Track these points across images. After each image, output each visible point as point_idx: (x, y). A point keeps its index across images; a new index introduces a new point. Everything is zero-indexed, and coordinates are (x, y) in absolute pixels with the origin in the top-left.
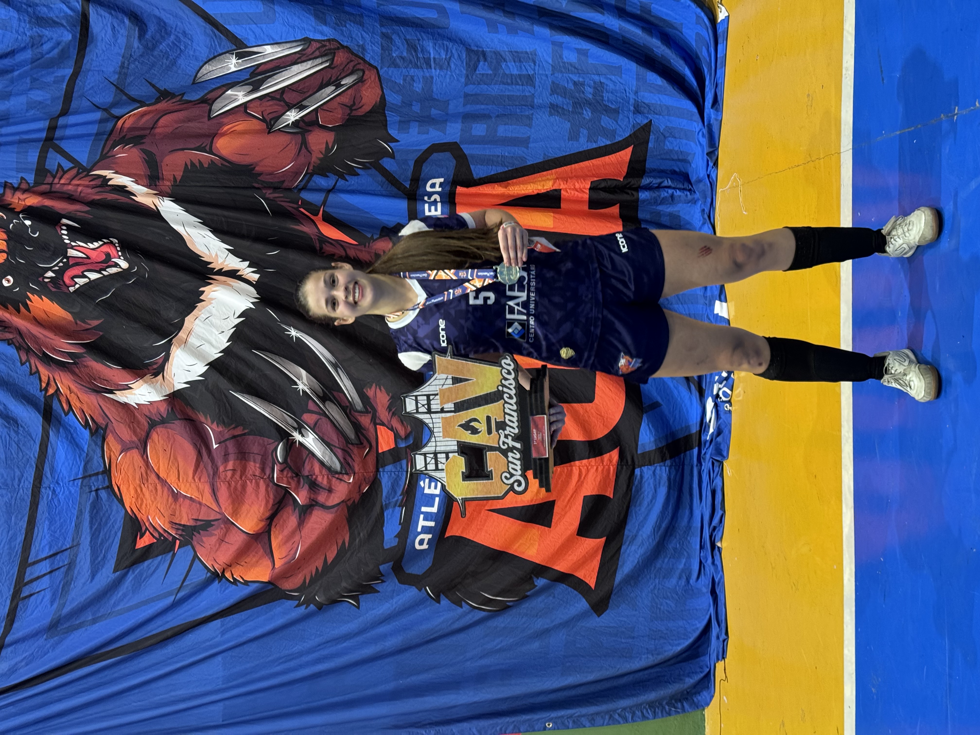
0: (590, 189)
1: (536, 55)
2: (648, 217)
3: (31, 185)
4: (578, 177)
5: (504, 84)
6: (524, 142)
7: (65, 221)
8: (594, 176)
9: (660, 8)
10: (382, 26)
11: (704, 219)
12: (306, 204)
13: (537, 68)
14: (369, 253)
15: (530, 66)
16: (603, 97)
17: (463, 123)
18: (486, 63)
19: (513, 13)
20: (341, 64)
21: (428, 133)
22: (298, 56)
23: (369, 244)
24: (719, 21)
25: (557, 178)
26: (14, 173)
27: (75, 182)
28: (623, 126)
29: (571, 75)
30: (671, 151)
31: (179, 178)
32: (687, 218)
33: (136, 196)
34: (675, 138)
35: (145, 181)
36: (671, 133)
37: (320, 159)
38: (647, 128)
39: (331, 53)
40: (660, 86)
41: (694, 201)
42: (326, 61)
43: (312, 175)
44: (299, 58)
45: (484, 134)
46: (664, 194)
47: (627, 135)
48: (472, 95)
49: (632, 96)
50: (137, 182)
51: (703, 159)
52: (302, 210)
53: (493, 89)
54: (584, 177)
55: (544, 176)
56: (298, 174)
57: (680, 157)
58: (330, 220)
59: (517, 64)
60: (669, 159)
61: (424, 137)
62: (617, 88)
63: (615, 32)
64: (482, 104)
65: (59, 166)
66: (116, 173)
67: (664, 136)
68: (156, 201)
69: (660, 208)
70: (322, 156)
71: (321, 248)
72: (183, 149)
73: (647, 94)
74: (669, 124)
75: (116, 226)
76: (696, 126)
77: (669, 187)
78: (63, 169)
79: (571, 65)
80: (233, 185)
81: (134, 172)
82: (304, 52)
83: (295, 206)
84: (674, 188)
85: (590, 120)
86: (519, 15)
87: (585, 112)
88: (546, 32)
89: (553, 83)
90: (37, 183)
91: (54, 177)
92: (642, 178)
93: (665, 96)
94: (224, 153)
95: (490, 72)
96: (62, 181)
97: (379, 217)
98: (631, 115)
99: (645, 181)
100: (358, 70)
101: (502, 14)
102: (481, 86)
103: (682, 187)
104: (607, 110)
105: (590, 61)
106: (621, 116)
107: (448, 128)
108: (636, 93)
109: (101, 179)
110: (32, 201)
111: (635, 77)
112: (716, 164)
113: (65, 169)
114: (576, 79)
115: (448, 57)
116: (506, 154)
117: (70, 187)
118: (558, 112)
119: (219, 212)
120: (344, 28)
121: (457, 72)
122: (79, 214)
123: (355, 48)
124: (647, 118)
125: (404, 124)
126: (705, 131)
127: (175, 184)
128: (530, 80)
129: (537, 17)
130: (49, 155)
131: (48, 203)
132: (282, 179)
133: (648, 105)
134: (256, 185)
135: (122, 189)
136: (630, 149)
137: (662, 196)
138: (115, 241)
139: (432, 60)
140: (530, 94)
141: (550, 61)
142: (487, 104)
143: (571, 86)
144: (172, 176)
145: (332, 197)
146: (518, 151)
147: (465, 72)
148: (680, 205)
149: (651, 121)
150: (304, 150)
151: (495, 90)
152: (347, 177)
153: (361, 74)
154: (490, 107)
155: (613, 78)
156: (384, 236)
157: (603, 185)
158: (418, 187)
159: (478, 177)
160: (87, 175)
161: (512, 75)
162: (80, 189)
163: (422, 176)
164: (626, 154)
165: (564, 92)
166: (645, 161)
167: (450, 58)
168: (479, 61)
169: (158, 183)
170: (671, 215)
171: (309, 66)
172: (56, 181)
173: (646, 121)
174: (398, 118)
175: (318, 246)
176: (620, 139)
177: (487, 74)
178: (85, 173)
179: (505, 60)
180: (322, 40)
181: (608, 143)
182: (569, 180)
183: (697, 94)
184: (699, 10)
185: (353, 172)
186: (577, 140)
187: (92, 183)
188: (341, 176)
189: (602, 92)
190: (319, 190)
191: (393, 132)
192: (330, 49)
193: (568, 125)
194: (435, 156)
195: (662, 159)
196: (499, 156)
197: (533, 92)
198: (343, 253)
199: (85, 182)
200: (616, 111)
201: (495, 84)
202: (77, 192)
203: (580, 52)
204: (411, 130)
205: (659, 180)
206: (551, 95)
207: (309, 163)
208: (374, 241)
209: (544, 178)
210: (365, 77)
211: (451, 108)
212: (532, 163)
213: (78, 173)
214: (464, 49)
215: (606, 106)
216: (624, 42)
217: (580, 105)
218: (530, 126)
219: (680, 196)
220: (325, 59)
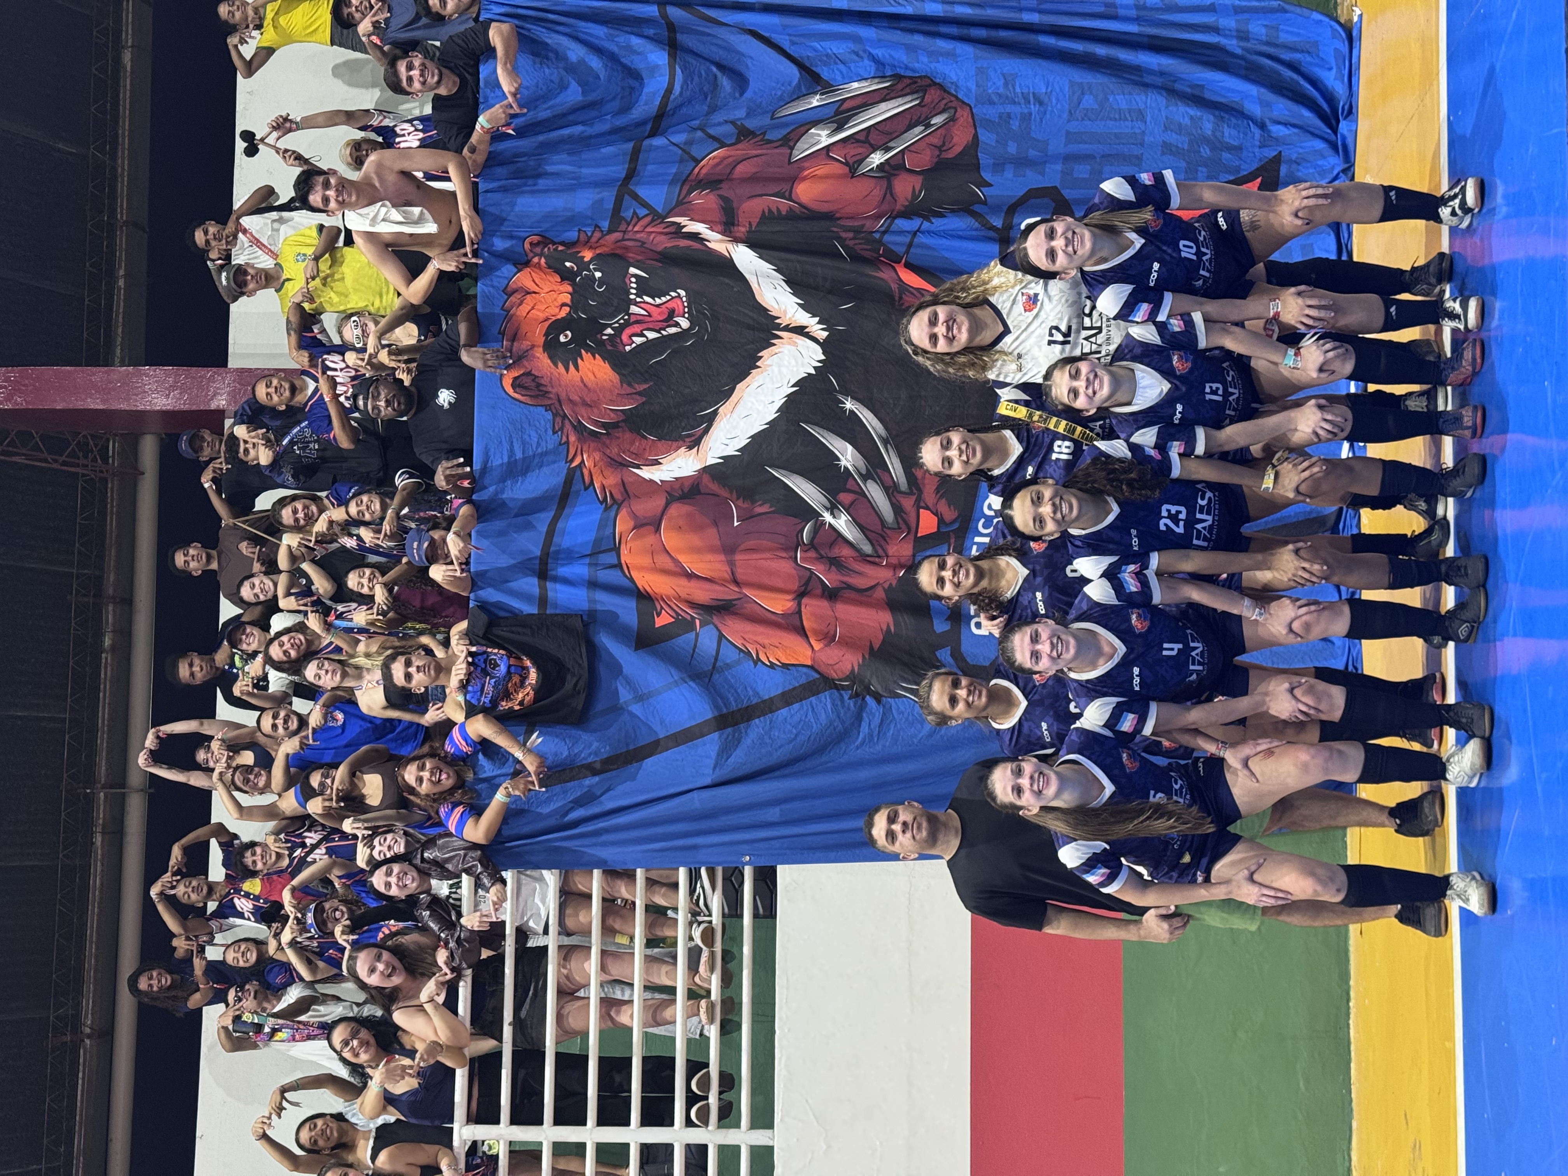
3: (604, 233)
5: (1111, 119)
7: (633, 270)
17: (1063, 165)
20: (931, 102)
21: (1025, 177)
22: (886, 91)
27: (649, 229)
31: (754, 224)
33: (709, 243)
35: (720, 228)
39: (922, 90)
42: (917, 98)
43: (895, 218)
44: (886, 95)
45: (1087, 176)
48: (1075, 133)
50: (711, 229)
52: (883, 258)
53: (1098, 126)
56: (879, 219)
58: (912, 266)
61: (1021, 181)
64: (1086, 143)
65: (634, 212)
66: (692, 220)
68: (730, 247)
70: (908, 201)
71: (901, 299)
72: (761, 195)
78: (638, 217)
81: (710, 219)
82: (892, 89)
83: (876, 254)
89: (1167, 118)
90: (610, 231)
91: (628, 225)
94: (804, 199)
96: (635, 229)
98: (1257, 150)
100: (951, 108)
102: (1085, 123)
107: (1047, 171)
109: (676, 227)
113: (641, 216)
117: (643, 235)
119: (794, 257)
122: (648, 263)
123: (947, 85)
124: (1276, 150)
125: (999, 167)
127: (750, 231)
130: (625, 201)
134: (834, 229)
135: (696, 237)
138: (683, 294)
142: (1091, 143)
144: (748, 223)
149: (1281, 152)
150: (888, 196)
151: (1101, 126)
153: (953, 111)
154: (1094, 146)
160: (662, 222)
162: (653, 236)
169: (732, 230)
171: (898, 103)
172: (629, 228)
173: (1274, 154)
175: (897, 295)
178: (659, 221)
180: (913, 77)
187: (665, 230)
188: (927, 218)
191: (986, 175)
192: (921, 86)
194: (1032, 201)
197: (1144, 129)
199: (659, 229)
201: (1101, 120)
202: (649, 238)
204: (1006, 174)
207: (893, 209)
210: (957, 115)
211: (1051, 149)
213: (652, 221)
220: (915, 96)
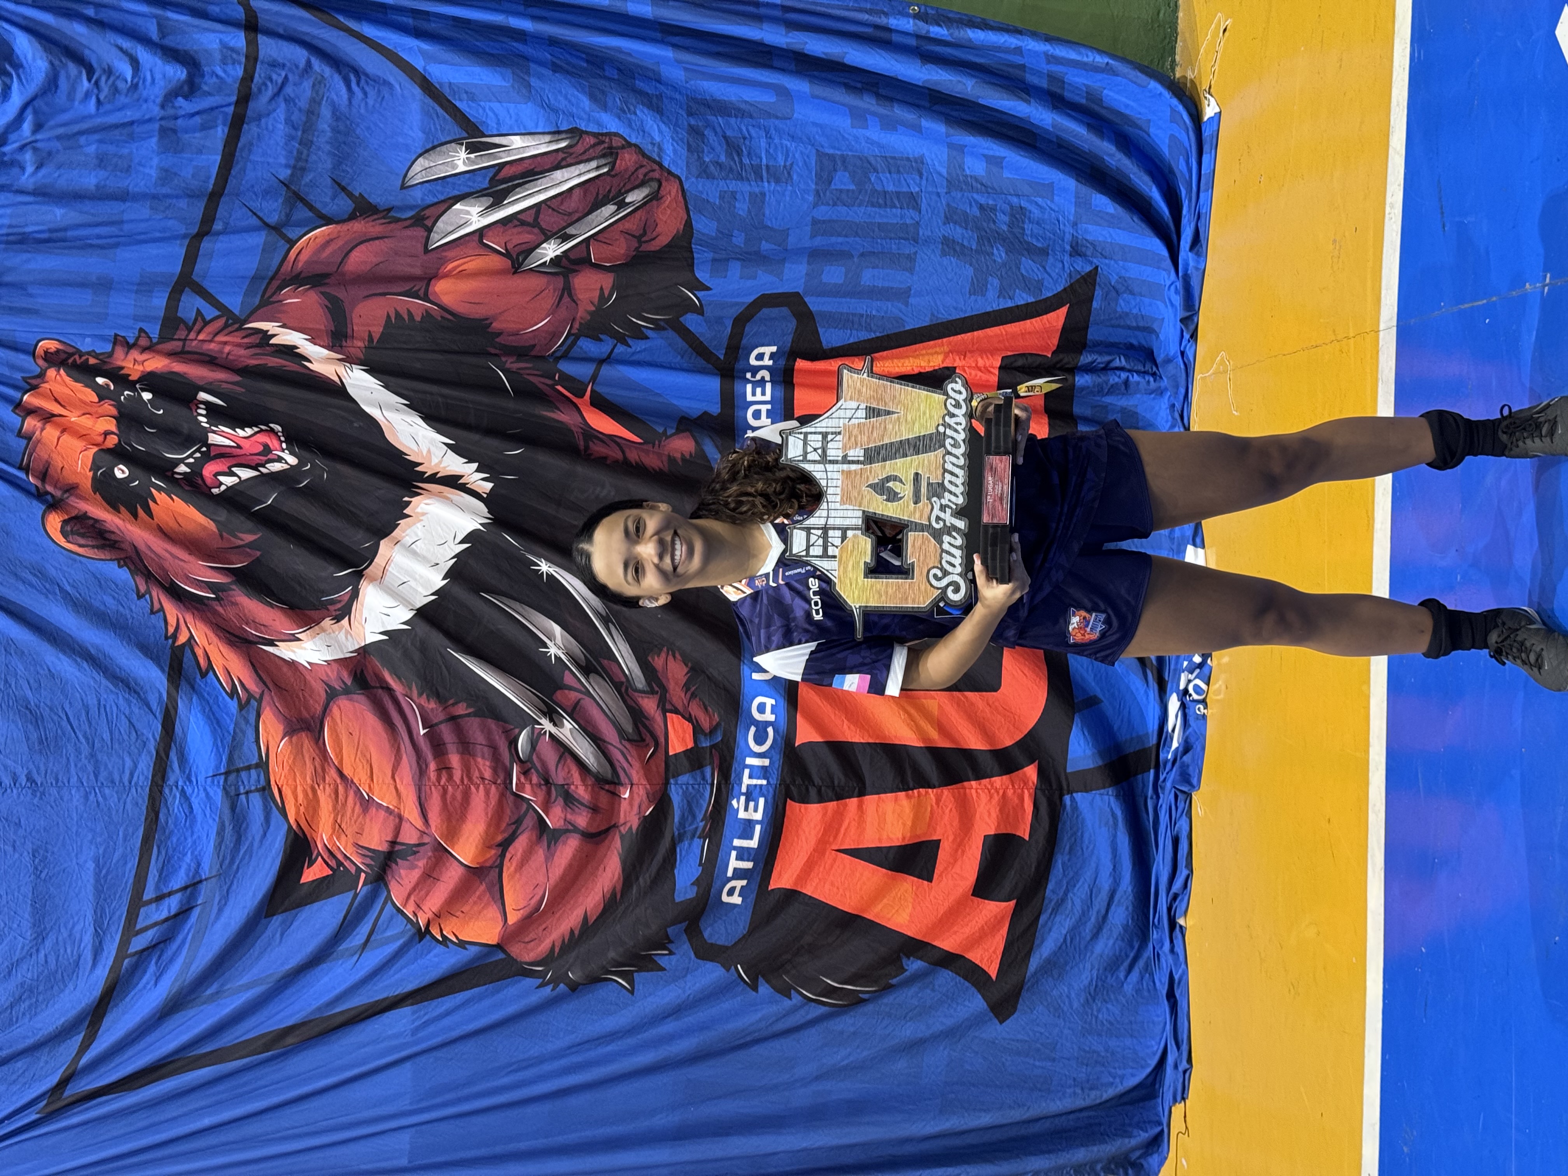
0: (1000, 368)
1: (923, 163)
2: (1088, 412)
3: (155, 341)
4: (982, 352)
5: (873, 206)
6: (903, 295)
7: (203, 396)
8: (1007, 350)
9: (1117, 97)
10: (690, 114)
11: (1173, 418)
12: (566, 379)
13: (924, 182)
14: (659, 455)
15: (913, 180)
16: (1023, 229)
17: (809, 263)
18: (847, 174)
19: (891, 100)
20: (626, 170)
21: (755, 278)
22: (561, 155)
23: (660, 442)
24: (1205, 119)
25: (951, 351)
26: (130, 322)
27: (221, 338)
28: (1054, 275)
29: (975, 196)
30: (1127, 314)
31: (376, 337)
32: (1148, 416)
33: (310, 361)
34: (1132, 293)
35: (327, 341)
36: (1127, 288)
37: (592, 314)
38: (1090, 280)
39: (611, 154)
40: (1112, 216)
41: (1160, 392)
42: (605, 165)
43: (577, 338)
44: (563, 159)
45: (841, 282)
46: (1114, 379)
47: (1060, 289)
48: (824, 222)
49: (1069, 229)
50: (313, 341)
51: (1175, 326)
52: (559, 388)
53: (856, 213)
54: (992, 352)
55: (931, 347)
56: (556, 335)
57: (1141, 324)
58: (601, 404)
59: (895, 176)
60: (1123, 327)
61: (749, 283)
62: (1046, 216)
63: (1047, 131)
64: (839, 235)
65: (199, 312)
66: (284, 326)
67: (1117, 292)
68: (341, 370)
69: (1108, 400)
70: (593, 309)
71: (587, 448)
72: (385, 294)
73: (1091, 227)
74: (1123, 273)
75: (279, 405)
76: (1166, 277)
77: (1122, 369)
78: (203, 319)
79: (977, 180)
80: (456, 348)
81: (311, 326)
82: (571, 150)
83: (550, 382)
84: (1129, 371)
85: (1004, 264)
86: (899, 101)
87: (995, 251)
88: (939, 128)
89: (948, 205)
90: (163, 339)
91: (190, 330)
92: (1081, 353)
93: (1120, 232)
94: (447, 300)
95: (852, 187)
96: (201, 337)
97: (675, 402)
98: (1066, 258)
99: (1086, 358)
100: (652, 179)
101: (874, 102)
102: (839, 208)
103: (1142, 369)
104: (1031, 251)
105: (1006, 174)
106: (1051, 259)
107: (786, 271)
108: (1075, 224)
109: (261, 335)
110: (156, 364)
111: (1073, 200)
112: (1194, 336)
113: (208, 318)
114: (983, 201)
115: (788, 164)
116: (874, 313)
117: (212, 346)
118: (955, 250)
119: (434, 389)
120: (633, 117)
121: (802, 186)
122: (224, 385)
123: (648, 148)
124: (1091, 263)
125: (719, 264)
126: (1179, 284)
127: (370, 347)
128: (913, 201)
129: (927, 105)
130: (184, 298)
131: (179, 367)
132: (532, 343)
133: (1092, 244)
134: (493, 351)
135: (290, 351)
136: (1064, 310)
137: (1111, 382)
138: (278, 428)
139: (764, 168)
140: (912, 222)
141: (944, 172)
142: (846, 236)
143: (976, 211)
144: (367, 334)
145: (606, 371)
146: (892, 308)
147: (814, 187)
148: (1138, 396)
149: (1097, 268)
150: (566, 299)
151: (859, 214)
152: (630, 341)
153: (655, 185)
154: (850, 240)
155: (1039, 200)
156: (683, 431)
157: (1020, 362)
158: (736, 359)
159: (830, 346)
160: (240, 329)
161: (885, 192)
162: (227, 349)
163: (744, 341)
164: (1058, 317)
165: (964, 221)
166: (1087, 327)
167: (792, 164)
168: (835, 170)
169: (344, 344)
170: (1123, 410)
171: (577, 172)
172: (192, 335)
173: (1088, 268)
174: (710, 255)
175: (581, 443)
176: (1050, 294)
177: (848, 191)
178: (237, 326)
179: (876, 170)
180: (599, 134)
181: (1031, 300)
182: (968, 355)
183: (1169, 228)
184: (1175, 102)
185: (639, 334)
186: (983, 295)
187: (246, 340)
188: (621, 339)
189: (1023, 222)
190: (585, 359)
191: (702, 274)
192: (610, 148)
193: (969, 271)
194: (765, 311)
195: (1113, 326)
196: (862, 316)
197: (917, 219)
198: (619, 455)
199: (236, 338)
200: (1044, 252)
201: (860, 205)
202: (221, 352)
203: (991, 160)
204: (729, 273)
205: (1107, 358)
206: (945, 224)
207: (574, 319)
208: (667, 437)
209: (930, 351)
211: (792, 241)
212: (912, 327)
213: (226, 326)
214: (814, 151)
215: (1028, 243)
216: (1060, 146)
217: (989, 241)
218: (911, 270)
219: (1138, 383)
220: (603, 161)
